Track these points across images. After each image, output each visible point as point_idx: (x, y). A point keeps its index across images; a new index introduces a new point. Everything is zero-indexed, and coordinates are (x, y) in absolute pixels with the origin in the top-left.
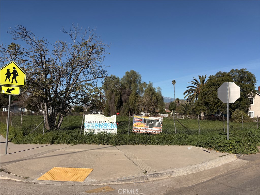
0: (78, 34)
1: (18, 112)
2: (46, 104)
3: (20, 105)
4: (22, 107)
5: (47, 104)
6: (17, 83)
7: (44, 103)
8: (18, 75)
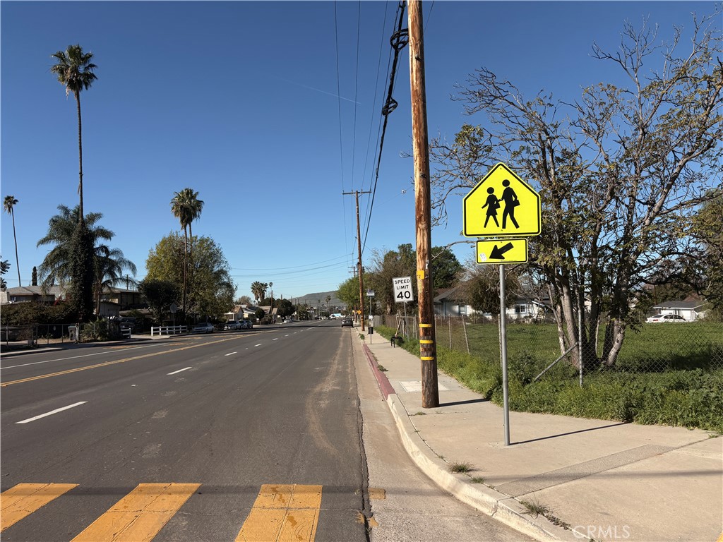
0: (646, 51)
1: (453, 316)
2: (565, 290)
3: (456, 299)
4: (462, 304)
5: (568, 288)
6: (517, 226)
7: (560, 289)
8: (517, 203)
